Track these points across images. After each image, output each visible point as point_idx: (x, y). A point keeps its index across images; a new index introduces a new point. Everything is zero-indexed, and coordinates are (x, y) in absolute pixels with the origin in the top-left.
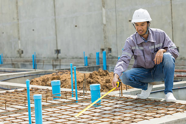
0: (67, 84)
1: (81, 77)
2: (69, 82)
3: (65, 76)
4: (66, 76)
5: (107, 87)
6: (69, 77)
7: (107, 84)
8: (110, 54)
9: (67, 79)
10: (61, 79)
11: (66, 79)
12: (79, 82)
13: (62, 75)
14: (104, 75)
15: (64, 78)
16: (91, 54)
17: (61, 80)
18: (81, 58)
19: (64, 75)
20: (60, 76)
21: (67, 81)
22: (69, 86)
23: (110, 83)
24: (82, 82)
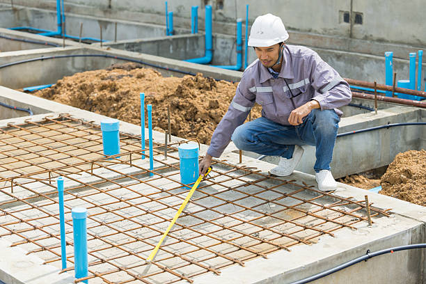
0: (130, 103)
1: (159, 89)
2: (134, 98)
3: (127, 82)
4: (128, 84)
5: (212, 118)
6: (135, 87)
7: (213, 111)
8: (219, 11)
9: (131, 92)
10: (118, 89)
11: (128, 92)
12: (155, 102)
13: (121, 80)
14: (207, 89)
15: (125, 86)
16: (181, 6)
17: (120, 90)
18: (158, 13)
19: (125, 80)
20: (117, 82)
21: (131, 95)
22: (135, 107)
23: (218, 107)
24: (162, 101)
